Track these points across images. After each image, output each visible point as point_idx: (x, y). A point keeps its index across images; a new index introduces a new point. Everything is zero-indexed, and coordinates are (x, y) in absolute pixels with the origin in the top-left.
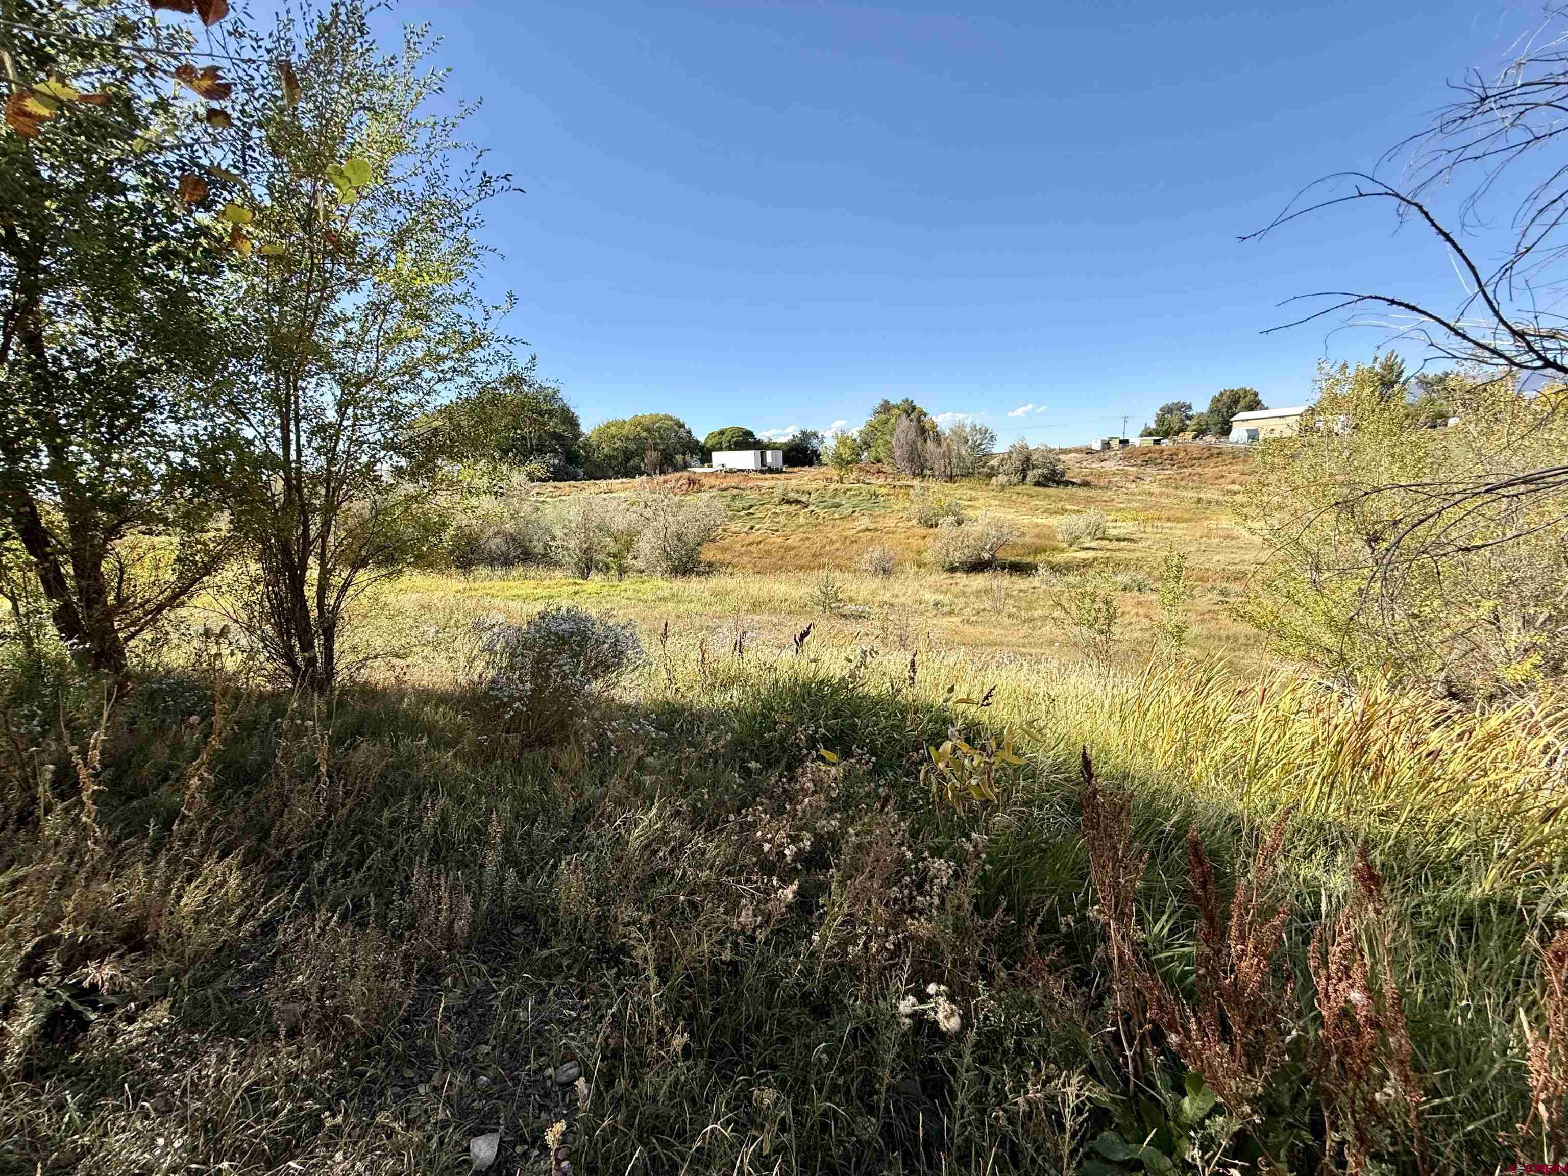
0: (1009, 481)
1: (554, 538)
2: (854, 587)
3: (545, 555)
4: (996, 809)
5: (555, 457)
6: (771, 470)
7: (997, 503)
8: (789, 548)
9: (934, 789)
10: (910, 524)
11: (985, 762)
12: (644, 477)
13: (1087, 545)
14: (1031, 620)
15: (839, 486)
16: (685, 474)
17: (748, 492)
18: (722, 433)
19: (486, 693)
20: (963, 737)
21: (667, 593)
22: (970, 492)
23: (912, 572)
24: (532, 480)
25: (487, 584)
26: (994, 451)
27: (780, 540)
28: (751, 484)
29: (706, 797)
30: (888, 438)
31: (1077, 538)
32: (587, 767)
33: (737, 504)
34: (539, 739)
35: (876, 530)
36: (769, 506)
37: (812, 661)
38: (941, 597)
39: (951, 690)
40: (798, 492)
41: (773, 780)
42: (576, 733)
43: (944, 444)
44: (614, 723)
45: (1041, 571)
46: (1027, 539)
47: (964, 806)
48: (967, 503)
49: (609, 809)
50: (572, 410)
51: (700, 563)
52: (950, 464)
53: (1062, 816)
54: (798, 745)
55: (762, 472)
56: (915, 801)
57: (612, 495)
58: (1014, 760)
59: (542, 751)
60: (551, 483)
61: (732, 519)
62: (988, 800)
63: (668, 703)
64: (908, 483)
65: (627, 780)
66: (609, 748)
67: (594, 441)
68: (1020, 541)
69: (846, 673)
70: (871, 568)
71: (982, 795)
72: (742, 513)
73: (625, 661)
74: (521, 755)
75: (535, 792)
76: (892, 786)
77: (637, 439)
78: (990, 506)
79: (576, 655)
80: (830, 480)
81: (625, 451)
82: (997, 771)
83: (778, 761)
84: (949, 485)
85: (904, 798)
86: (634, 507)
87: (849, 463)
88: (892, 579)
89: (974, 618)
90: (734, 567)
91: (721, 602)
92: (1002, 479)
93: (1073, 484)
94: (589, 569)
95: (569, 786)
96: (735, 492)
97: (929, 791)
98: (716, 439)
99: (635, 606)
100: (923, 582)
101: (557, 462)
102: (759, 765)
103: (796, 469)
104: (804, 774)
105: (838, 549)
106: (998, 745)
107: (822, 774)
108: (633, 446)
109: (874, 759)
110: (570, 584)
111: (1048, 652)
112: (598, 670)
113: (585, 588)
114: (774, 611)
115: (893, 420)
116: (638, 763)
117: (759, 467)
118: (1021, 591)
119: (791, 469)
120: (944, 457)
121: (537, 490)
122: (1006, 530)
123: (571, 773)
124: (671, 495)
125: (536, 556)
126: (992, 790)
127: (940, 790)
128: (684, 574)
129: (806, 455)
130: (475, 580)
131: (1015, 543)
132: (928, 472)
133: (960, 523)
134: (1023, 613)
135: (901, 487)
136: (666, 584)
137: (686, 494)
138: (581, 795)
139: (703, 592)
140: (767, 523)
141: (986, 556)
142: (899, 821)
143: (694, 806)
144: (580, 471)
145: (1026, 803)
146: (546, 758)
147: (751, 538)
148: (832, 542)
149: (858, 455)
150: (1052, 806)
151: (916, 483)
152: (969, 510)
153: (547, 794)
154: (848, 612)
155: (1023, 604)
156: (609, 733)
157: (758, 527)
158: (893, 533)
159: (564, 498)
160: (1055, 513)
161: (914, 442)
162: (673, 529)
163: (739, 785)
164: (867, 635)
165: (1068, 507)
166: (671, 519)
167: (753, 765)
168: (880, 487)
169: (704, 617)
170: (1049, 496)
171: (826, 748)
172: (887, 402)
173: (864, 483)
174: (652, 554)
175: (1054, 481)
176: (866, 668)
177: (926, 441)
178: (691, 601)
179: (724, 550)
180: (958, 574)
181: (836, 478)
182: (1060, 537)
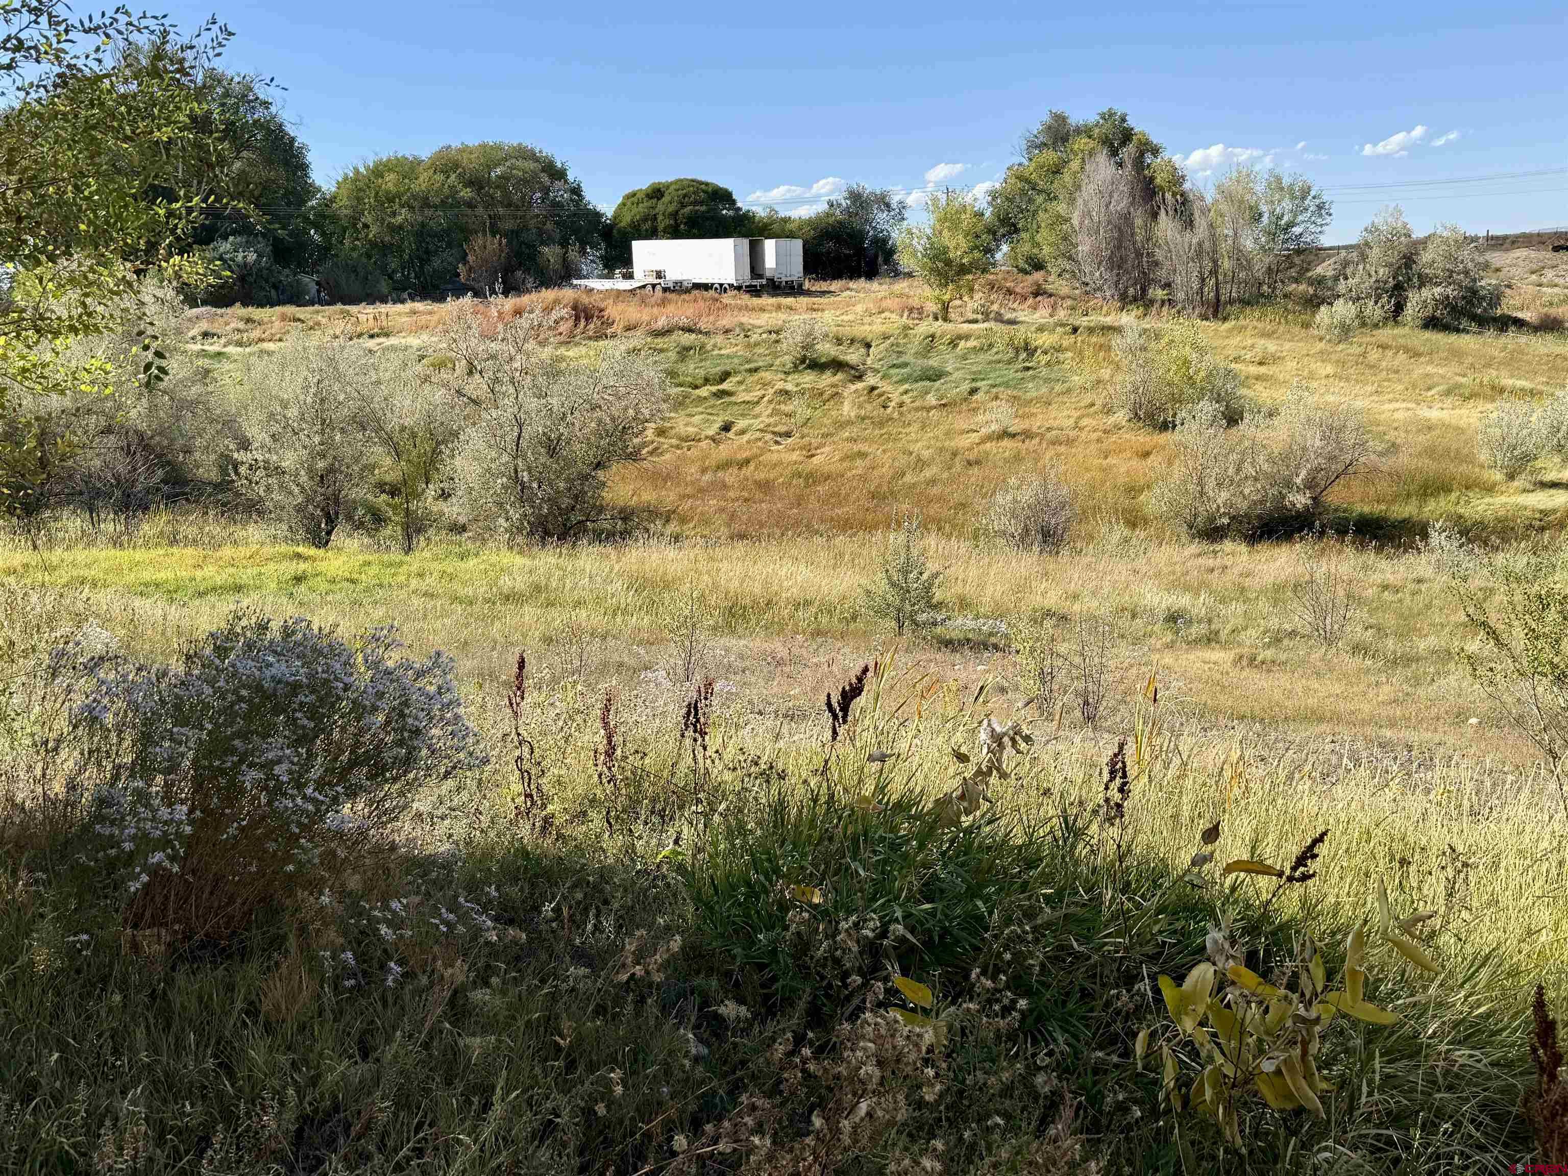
0: (1360, 315)
1: (245, 445)
2: (973, 573)
3: (223, 486)
4: (1321, 1131)
5: (247, 245)
6: (776, 288)
7: (1330, 369)
8: (812, 478)
9: (1169, 1079)
10: (1112, 420)
11: (1298, 1018)
12: (467, 300)
13: (1551, 476)
14: (1409, 660)
15: (938, 327)
16: (567, 294)
17: (719, 339)
18: (656, 193)
19: (86, 828)
20: (1240, 951)
21: (520, 583)
22: (1261, 342)
23: (1116, 537)
24: (191, 301)
25: (81, 555)
26: (1326, 241)
27: (795, 456)
28: (726, 321)
29: (619, 1090)
30: (1061, 208)
31: (1527, 458)
32: (329, 1015)
33: (692, 368)
34: (210, 942)
35: (1027, 435)
36: (767, 375)
37: (871, 758)
38: (1184, 601)
39: (1212, 834)
40: (839, 341)
41: (780, 1050)
42: (302, 930)
43: (1201, 223)
44: (395, 905)
45: (1435, 538)
46: (1403, 460)
47: (1242, 1123)
48: (1254, 370)
49: (382, 1118)
50: (291, 130)
51: (601, 510)
52: (1214, 272)
53: (1482, 1148)
54: (837, 962)
55: (754, 291)
56: (1123, 1108)
57: (387, 342)
58: (1368, 1012)
59: (220, 972)
60: (238, 310)
61: (679, 404)
62: (1299, 1111)
63: (526, 854)
64: (1108, 320)
65: (426, 1046)
66: (383, 966)
67: (343, 208)
68: (1385, 464)
69: (951, 786)
70: (1014, 528)
71: (1289, 1096)
72: (704, 392)
73: (424, 752)
74: (169, 981)
75: (204, 1073)
76: (1064, 1070)
77: (449, 203)
78: (1312, 376)
79: (303, 739)
80: (917, 312)
81: (422, 233)
82: (1323, 1038)
83: (789, 1002)
84: (1211, 325)
85: (1095, 1100)
86: (445, 375)
87: (963, 270)
88: (1065, 552)
89: (1269, 654)
90: (683, 521)
91: (651, 606)
92: (1343, 310)
93: (1519, 323)
94: (331, 521)
95: (283, 1059)
96: (688, 339)
97: (1156, 1083)
98: (642, 208)
99: (444, 614)
100: (1140, 563)
101: (252, 257)
102: (743, 1011)
103: (835, 285)
104: (855, 1038)
105: (933, 482)
106: (1330, 975)
107: (900, 1042)
108: (440, 220)
109: (1022, 1003)
110: (285, 556)
111: (1451, 740)
112: (360, 774)
113: (322, 566)
114: (776, 628)
115: (1075, 165)
116: (452, 1003)
117: (746, 277)
118: (1385, 587)
119: (823, 286)
120: (1200, 252)
121: (204, 326)
122: (1350, 438)
123: (290, 1027)
124: (530, 345)
125: (200, 486)
126: (1312, 1086)
127: (1184, 1082)
128: (562, 537)
129: (860, 251)
130: (51, 543)
131: (1375, 470)
132: (1159, 293)
133: (1232, 418)
134: (1390, 643)
135: (1091, 330)
136: (519, 561)
137: (569, 341)
138: (314, 1081)
139: (608, 581)
140: (764, 416)
141: (1300, 500)
142: (1085, 1160)
143: (588, 1112)
144: (309, 282)
145: (1398, 1119)
146: (230, 988)
147: (724, 451)
148: (921, 464)
149: (988, 251)
150: (1457, 1125)
151: (1128, 319)
152: (1259, 387)
153: (231, 1075)
154: (955, 635)
155: (1390, 621)
156: (384, 930)
157: (741, 424)
158: (1070, 442)
159: (270, 346)
160: (1473, 396)
161: (1127, 218)
162: (536, 428)
163: (697, 1060)
164: (1003, 690)
165: (1508, 382)
166: (533, 404)
167: (730, 1009)
168: (1041, 329)
169: (611, 642)
170: (1456, 354)
171: (905, 972)
172: (1060, 119)
173: (999, 318)
174: (486, 486)
175: (1474, 318)
176: (1003, 775)
177: (1155, 215)
178: (578, 604)
179: (660, 478)
180: (1228, 545)
181: (932, 307)
182: (1484, 456)
